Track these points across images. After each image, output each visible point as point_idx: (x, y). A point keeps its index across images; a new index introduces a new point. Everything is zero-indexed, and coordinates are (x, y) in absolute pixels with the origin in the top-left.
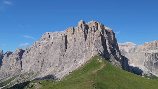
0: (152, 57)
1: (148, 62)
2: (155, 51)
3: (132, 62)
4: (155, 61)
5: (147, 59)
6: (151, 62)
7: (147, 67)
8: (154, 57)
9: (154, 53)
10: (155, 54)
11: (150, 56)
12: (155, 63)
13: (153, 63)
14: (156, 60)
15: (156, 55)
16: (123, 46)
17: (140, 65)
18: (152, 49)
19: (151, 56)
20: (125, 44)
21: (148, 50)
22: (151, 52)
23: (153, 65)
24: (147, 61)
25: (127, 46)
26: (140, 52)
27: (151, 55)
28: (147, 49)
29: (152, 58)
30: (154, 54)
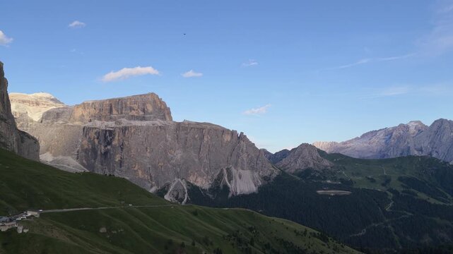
0: (98, 138)
1: (86, 151)
2: (106, 123)
3: (47, 150)
4: (103, 148)
5: (85, 142)
6: (94, 150)
7: (84, 161)
8: (102, 138)
9: (104, 128)
10: (106, 131)
11: (92, 134)
12: (103, 151)
13: (99, 153)
14: (106, 146)
15: (108, 134)
16: (24, 102)
17: (65, 158)
18: (100, 119)
19: (96, 137)
20: (32, 96)
21: (90, 121)
22: (98, 126)
23: (99, 157)
24: (86, 147)
25: (38, 104)
26: (70, 124)
27: (96, 133)
28: (88, 118)
29: (96, 141)
30: (103, 130)
